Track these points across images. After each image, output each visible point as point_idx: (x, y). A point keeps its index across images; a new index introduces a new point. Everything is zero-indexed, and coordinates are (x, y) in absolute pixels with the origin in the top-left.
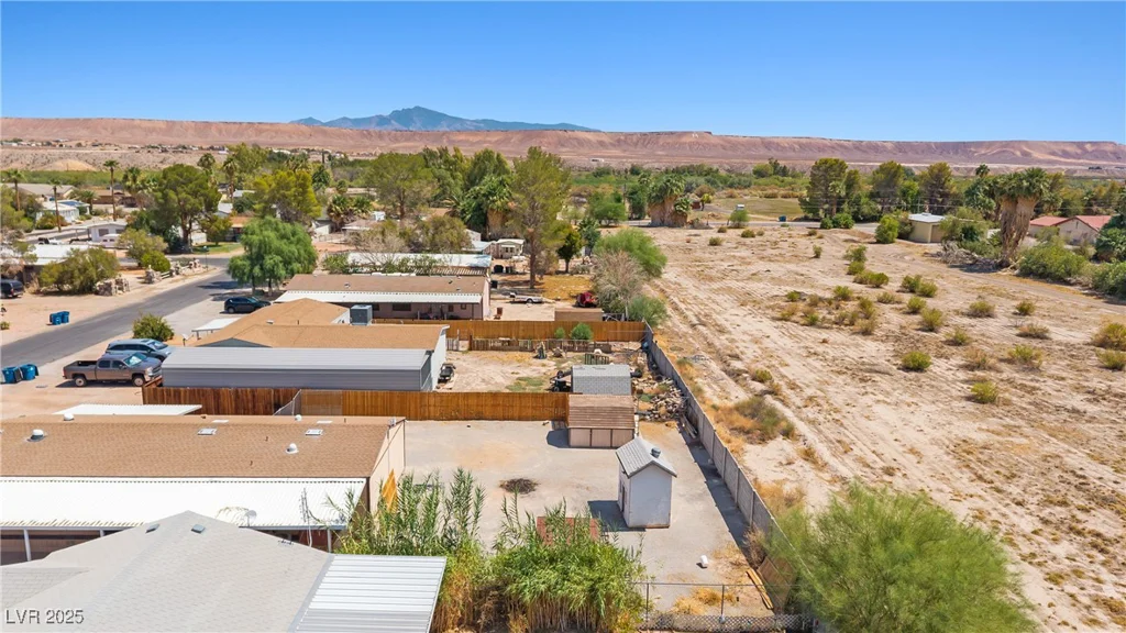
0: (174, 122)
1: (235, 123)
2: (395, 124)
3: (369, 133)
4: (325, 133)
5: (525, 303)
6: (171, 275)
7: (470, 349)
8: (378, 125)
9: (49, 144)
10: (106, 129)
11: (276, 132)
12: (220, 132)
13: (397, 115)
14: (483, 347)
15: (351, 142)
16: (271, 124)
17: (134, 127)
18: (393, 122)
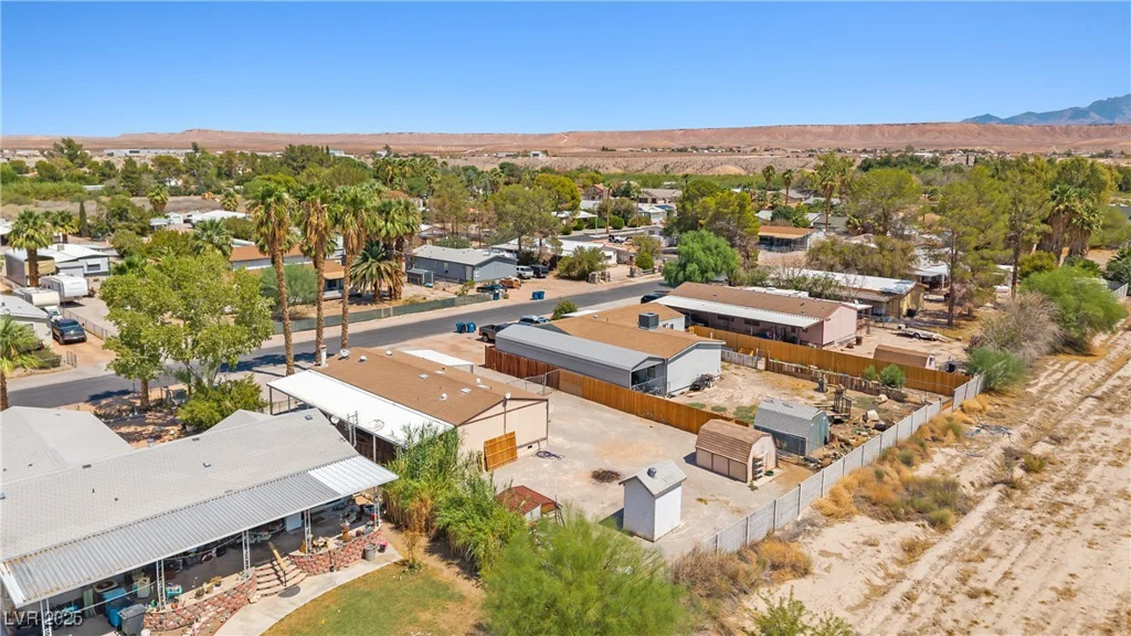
0: (840, 127)
1: (898, 125)
2: (1095, 117)
3: (1053, 129)
4: (996, 131)
5: (911, 337)
6: (654, 272)
7: (767, 369)
8: (1070, 118)
9: (731, 150)
10: (782, 135)
11: (941, 133)
12: (883, 135)
13: (1099, 107)
14: (779, 370)
15: (1028, 140)
16: (937, 124)
17: (807, 132)
18: (1092, 114)
